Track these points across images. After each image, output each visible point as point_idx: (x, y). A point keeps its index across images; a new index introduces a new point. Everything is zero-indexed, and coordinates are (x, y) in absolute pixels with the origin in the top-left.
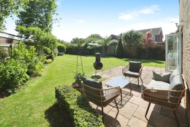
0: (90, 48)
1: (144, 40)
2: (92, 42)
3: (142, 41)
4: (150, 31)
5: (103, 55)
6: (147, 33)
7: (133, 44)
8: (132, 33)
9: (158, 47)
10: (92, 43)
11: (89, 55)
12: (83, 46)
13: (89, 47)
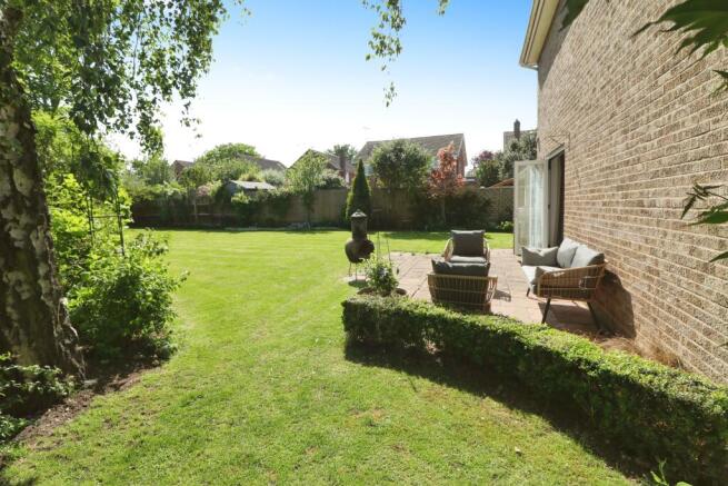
0: (247, 201)
1: (434, 172)
2: (246, 176)
3: (427, 175)
4: (447, 145)
5: (300, 226)
6: (441, 151)
7: (401, 186)
8: (401, 150)
9: (468, 192)
10: (244, 180)
11: (239, 226)
12: (209, 194)
13: (238, 197)
